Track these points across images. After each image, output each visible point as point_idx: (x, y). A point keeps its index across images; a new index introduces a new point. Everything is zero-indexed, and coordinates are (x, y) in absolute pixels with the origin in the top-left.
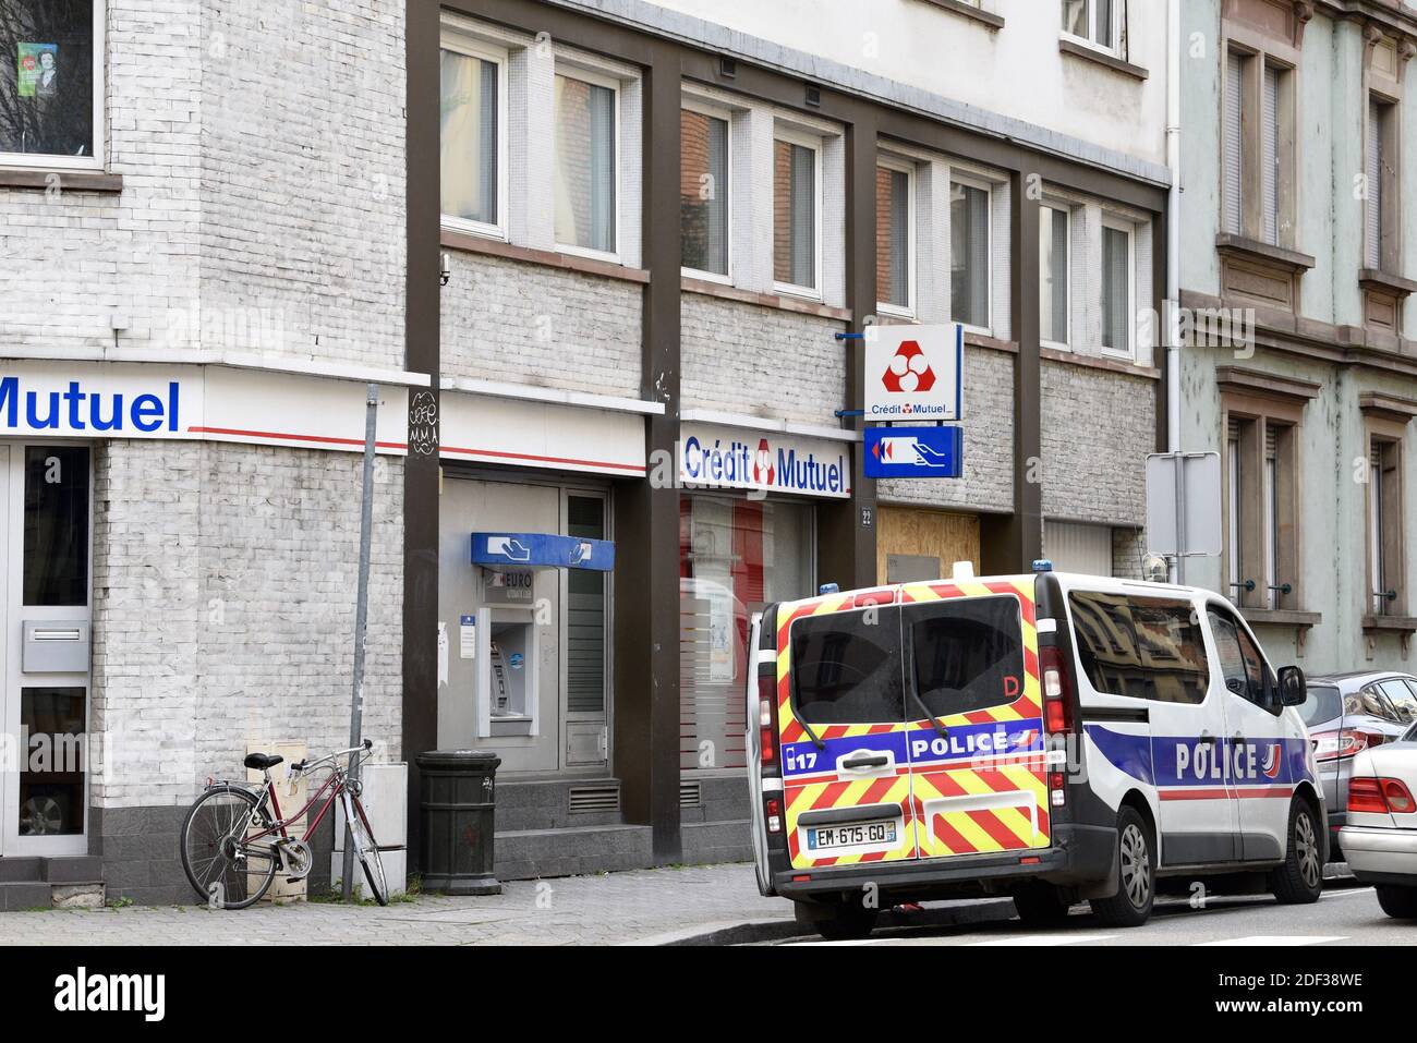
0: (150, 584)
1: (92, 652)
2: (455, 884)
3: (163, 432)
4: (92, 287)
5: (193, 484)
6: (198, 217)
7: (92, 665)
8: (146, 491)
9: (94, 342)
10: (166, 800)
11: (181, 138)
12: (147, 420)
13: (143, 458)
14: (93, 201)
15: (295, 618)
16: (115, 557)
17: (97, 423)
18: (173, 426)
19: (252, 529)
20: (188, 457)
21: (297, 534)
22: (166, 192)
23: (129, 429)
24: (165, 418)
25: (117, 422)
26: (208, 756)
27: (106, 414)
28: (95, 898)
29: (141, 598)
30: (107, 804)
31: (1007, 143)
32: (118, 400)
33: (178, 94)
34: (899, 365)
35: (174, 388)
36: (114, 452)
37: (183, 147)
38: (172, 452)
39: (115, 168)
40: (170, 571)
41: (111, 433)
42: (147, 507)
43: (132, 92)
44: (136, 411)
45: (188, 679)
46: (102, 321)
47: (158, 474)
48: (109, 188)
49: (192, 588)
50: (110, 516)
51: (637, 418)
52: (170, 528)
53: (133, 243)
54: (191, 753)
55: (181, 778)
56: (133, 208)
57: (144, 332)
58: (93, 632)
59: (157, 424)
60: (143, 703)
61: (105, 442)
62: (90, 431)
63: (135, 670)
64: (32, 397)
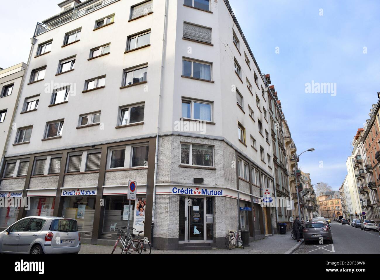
0: (220, 212)
1: (213, 220)
2: (246, 245)
3: (221, 195)
4: (214, 180)
5: (223, 201)
6: (223, 172)
7: (213, 221)
8: (219, 202)
9: (214, 185)
10: (222, 237)
11: (222, 165)
12: (219, 194)
13: (219, 198)
14: (214, 171)
15: (231, 216)
16: (216, 209)
18: (222, 195)
19: (228, 206)
20: (223, 198)
21: (231, 207)
22: (221, 170)
23: (217, 195)
24: (221, 194)
25: (216, 194)
26: (226, 231)
28: (216, 248)
29: (219, 214)
30: (216, 237)
31: (267, 173)
32: (216, 192)
33: (221, 160)
34: (266, 192)
35: (222, 191)
36: (216, 197)
37: (222, 166)
38: (222, 198)
39: (215, 167)
40: (222, 211)
41: (216, 195)
42: (219, 203)
43: (217, 160)
44: (218, 193)
45: (224, 223)
46: (215, 183)
47: (220, 200)
48: (215, 169)
49: (224, 212)
50: (216, 204)
51: (249, 196)
52: (222, 206)
53: (217, 175)
54: (224, 231)
55: (224, 234)
56: (218, 172)
57: (218, 185)
58: (213, 217)
59: (220, 194)
60: (220, 226)
61: (215, 196)
63: (218, 222)
64: (208, 191)
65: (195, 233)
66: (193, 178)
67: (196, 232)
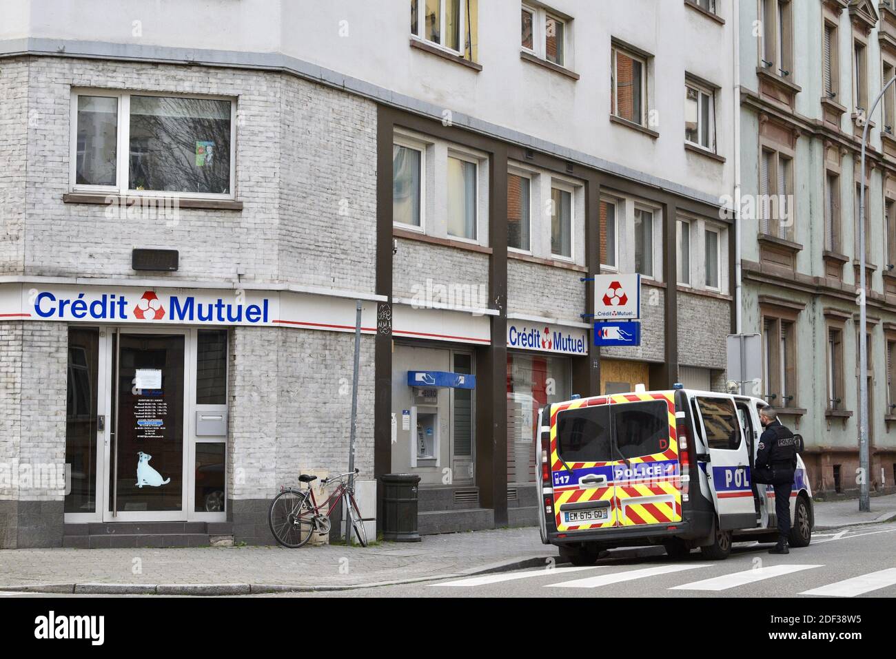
0: (255, 394)
1: (228, 426)
2: (399, 537)
3: (261, 323)
4: (228, 255)
5: (274, 347)
6: (277, 221)
7: (228, 432)
8: (253, 351)
9: (229, 280)
10: (262, 496)
11: (270, 185)
12: (253, 317)
13: (250, 334)
14: (229, 214)
15: (323, 410)
16: (238, 381)
17: (230, 318)
18: (265, 320)
19: (303, 369)
20: (273, 335)
21: (324, 371)
22: (264, 210)
23: (245, 321)
24: (262, 316)
25: (239, 318)
26: (281, 476)
27: (234, 314)
28: (230, 542)
29: (250, 401)
30: (235, 498)
31: (661, 190)
32: (240, 307)
33: (269, 164)
34: (610, 293)
35: (266, 302)
36: (239, 333)
37: (270, 191)
38: (265, 332)
39: (240, 199)
40: (264, 388)
41: (237, 323)
42: (253, 358)
43: (248, 164)
44: (248, 313)
45: (272, 440)
46: (233, 270)
47: (257, 342)
48: (236, 208)
49: (274, 396)
50: (236, 362)
51: (487, 317)
52: (264, 368)
53: (248, 234)
54: (273, 474)
55: (269, 486)
56: (248, 218)
57: (252, 275)
58: (228, 417)
59: (258, 319)
60: (251, 450)
61: (234, 327)
62: (227, 322)
63: (247, 435)
64: (200, 306)
65: (141, 484)
66: (130, 251)
67: (148, 476)
